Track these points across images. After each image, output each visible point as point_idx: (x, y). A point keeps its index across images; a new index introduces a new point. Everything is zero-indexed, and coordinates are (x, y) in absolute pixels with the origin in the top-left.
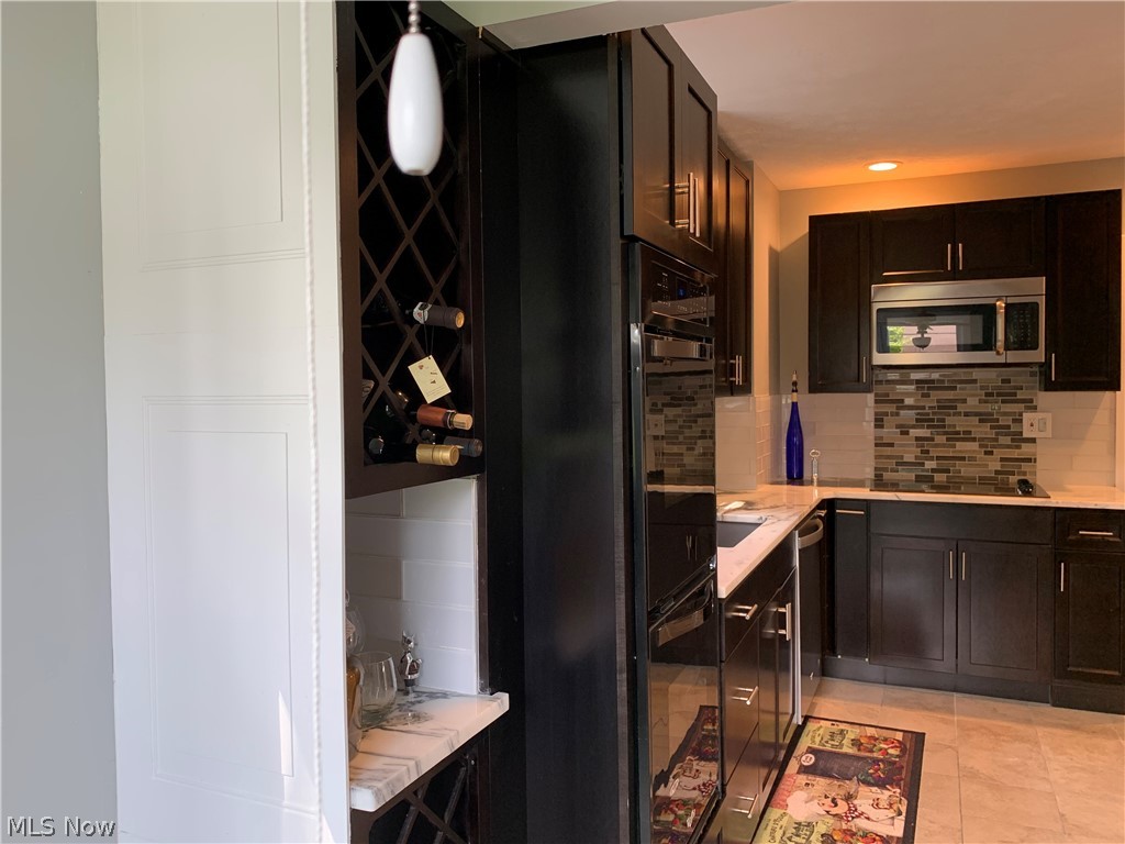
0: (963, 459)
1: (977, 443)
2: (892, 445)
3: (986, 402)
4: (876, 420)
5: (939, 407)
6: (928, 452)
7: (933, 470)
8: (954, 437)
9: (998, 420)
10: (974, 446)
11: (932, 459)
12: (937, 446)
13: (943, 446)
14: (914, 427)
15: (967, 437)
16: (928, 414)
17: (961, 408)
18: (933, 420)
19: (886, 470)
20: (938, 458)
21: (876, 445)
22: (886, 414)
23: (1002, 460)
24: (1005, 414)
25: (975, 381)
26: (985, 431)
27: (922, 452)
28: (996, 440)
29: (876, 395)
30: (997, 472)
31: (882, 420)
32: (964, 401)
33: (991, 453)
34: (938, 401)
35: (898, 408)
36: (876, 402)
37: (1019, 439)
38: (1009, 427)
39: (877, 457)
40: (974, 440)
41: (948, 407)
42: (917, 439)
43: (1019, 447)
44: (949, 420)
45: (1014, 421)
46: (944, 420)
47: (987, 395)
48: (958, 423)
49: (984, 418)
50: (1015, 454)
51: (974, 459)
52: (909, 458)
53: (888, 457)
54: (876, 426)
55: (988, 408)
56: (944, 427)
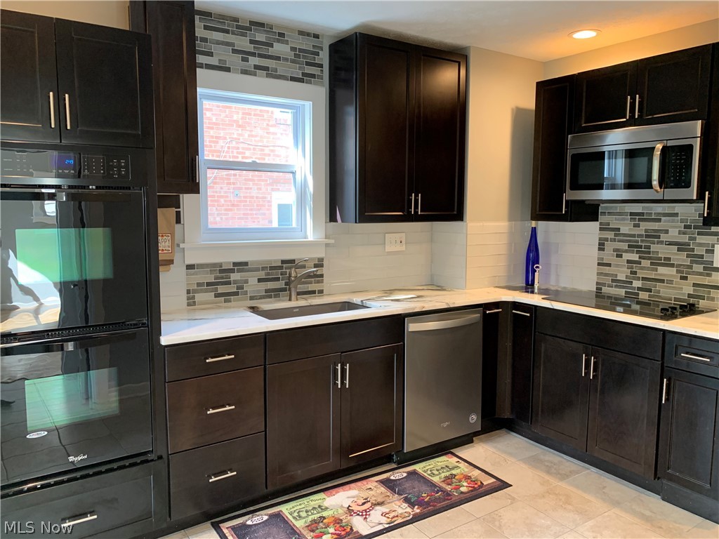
0: (662, 281)
1: (675, 269)
2: (609, 265)
3: (684, 233)
4: (600, 244)
5: (647, 236)
6: (635, 273)
7: (639, 289)
8: (657, 262)
9: (693, 250)
10: (673, 271)
11: (638, 279)
12: (643, 268)
13: (648, 269)
14: (626, 251)
15: (667, 263)
16: (637, 242)
17: (664, 237)
18: (641, 247)
19: (604, 285)
20: (644, 279)
21: (599, 264)
22: (607, 240)
23: (694, 285)
24: (700, 245)
25: (676, 215)
26: (681, 258)
27: (632, 273)
28: (691, 267)
29: (601, 224)
30: (690, 296)
31: (603, 244)
32: (667, 232)
33: (685, 278)
34: (646, 231)
35: (616, 235)
36: (601, 229)
37: (710, 269)
38: (702, 256)
39: (599, 274)
40: (672, 265)
41: (653, 236)
42: (628, 262)
43: (709, 275)
44: (654, 248)
45: (708, 251)
46: (649, 247)
47: (686, 227)
48: (661, 250)
49: (682, 247)
50: (706, 280)
51: (671, 282)
52: (622, 277)
53: (606, 275)
54: (600, 249)
55: (685, 239)
56: (649, 253)
